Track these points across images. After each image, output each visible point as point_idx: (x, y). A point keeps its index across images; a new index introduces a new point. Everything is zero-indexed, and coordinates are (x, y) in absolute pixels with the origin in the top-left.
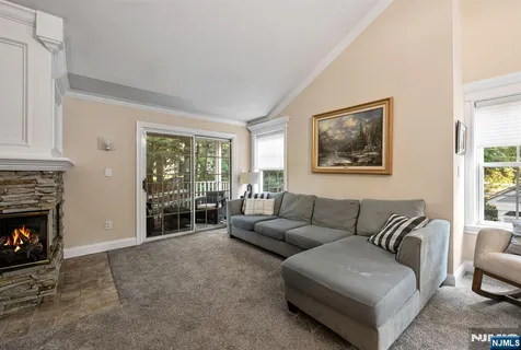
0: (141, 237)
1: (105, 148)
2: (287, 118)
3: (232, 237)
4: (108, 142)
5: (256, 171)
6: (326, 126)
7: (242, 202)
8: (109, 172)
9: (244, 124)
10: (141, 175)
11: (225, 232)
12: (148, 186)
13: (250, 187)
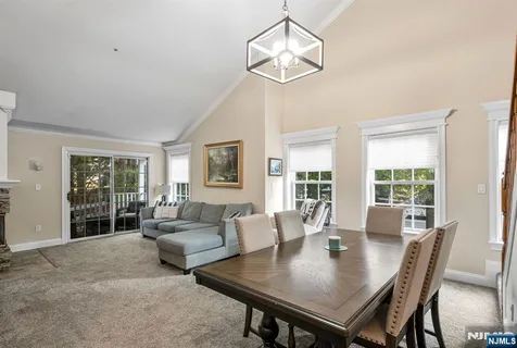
0: (66, 237)
1: (35, 168)
2: (189, 144)
3: (145, 236)
4: (38, 164)
5: (171, 184)
6: (212, 153)
7: (153, 210)
8: (38, 187)
9: (160, 145)
10: (66, 188)
11: (140, 234)
12: (72, 198)
13: (164, 198)
